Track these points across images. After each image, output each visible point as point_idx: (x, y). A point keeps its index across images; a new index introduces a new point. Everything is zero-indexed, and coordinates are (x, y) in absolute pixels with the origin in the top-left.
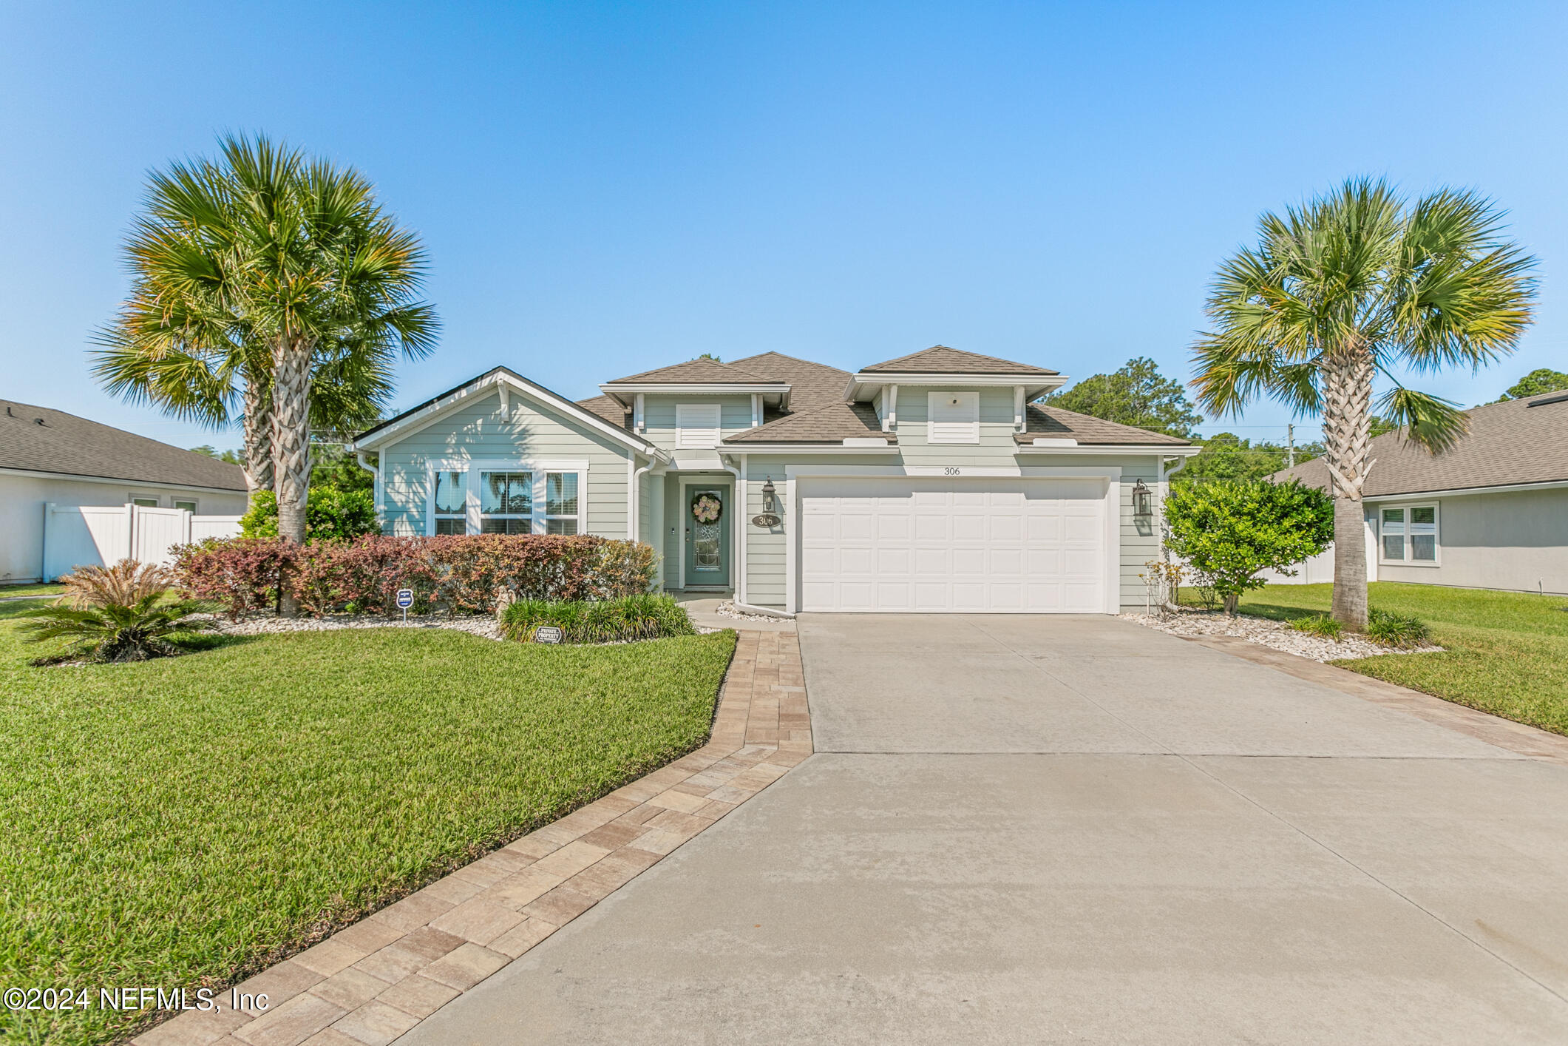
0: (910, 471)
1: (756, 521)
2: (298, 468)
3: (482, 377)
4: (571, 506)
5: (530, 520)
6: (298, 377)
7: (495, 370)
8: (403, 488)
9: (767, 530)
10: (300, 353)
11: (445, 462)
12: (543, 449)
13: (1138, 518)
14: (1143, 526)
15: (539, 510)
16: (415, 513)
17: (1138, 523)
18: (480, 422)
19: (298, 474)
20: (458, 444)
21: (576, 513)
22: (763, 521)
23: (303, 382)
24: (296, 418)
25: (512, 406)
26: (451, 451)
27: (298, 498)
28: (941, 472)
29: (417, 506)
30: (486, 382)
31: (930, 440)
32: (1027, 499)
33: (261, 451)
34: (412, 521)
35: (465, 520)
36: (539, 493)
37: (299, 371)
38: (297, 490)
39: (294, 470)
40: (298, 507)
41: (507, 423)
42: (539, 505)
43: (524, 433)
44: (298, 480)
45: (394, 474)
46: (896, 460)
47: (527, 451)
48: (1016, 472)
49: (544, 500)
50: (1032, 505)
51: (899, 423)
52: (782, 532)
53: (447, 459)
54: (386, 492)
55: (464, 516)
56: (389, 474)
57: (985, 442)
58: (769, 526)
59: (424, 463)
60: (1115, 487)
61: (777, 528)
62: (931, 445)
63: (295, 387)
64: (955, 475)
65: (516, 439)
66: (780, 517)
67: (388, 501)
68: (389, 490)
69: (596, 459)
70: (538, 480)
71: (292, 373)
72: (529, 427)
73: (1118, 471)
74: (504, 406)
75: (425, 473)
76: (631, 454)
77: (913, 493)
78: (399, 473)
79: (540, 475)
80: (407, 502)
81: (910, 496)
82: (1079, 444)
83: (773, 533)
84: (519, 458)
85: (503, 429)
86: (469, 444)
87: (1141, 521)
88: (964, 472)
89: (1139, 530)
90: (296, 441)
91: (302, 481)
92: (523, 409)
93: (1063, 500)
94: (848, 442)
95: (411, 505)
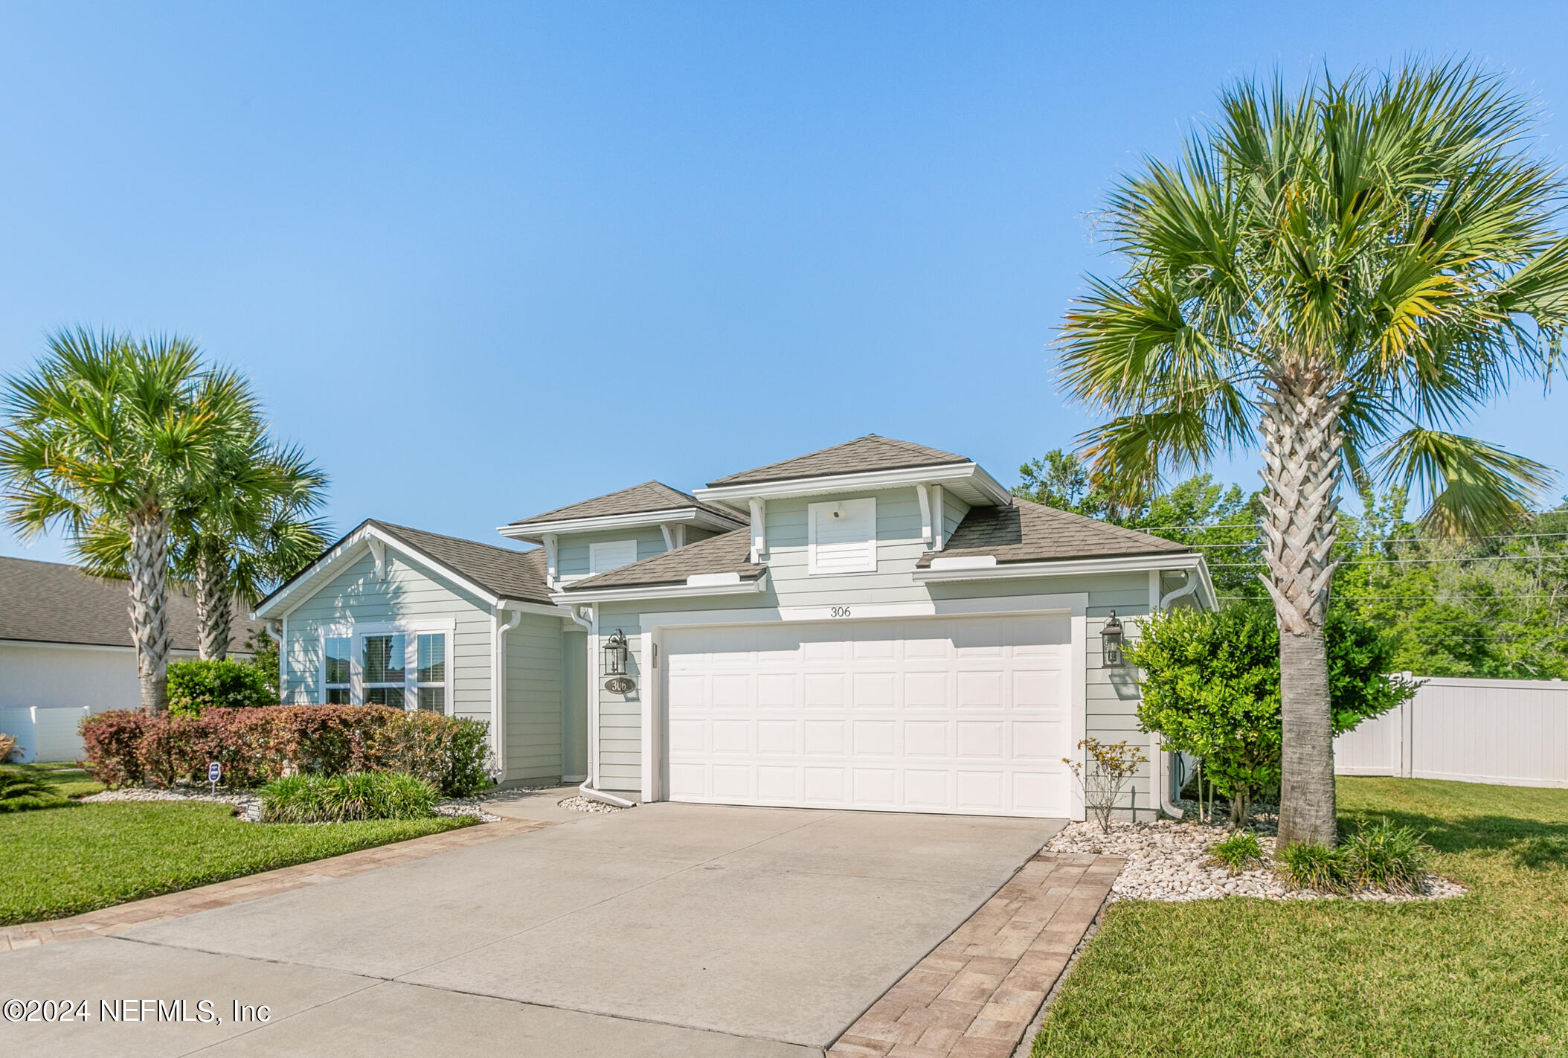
0: (787, 614)
1: (609, 686)
2: (151, 641)
3: (353, 533)
4: (439, 671)
5: (403, 689)
6: (148, 551)
7: (364, 524)
8: (301, 657)
9: (621, 697)
10: (149, 528)
11: (333, 627)
12: (415, 608)
13: (1117, 671)
14: (1125, 684)
15: (410, 677)
16: (311, 683)
17: (1117, 680)
18: (361, 581)
19: (152, 647)
20: (344, 608)
21: (443, 680)
22: (617, 686)
23: (155, 556)
24: (146, 592)
25: (387, 563)
26: (338, 615)
27: (153, 671)
28: (826, 614)
29: (312, 676)
30: (356, 538)
31: (812, 570)
32: (957, 646)
33: (209, 623)
34: (309, 692)
35: (349, 690)
36: (411, 658)
37: (149, 545)
38: (151, 663)
39: (148, 643)
40: (154, 680)
41: (384, 581)
42: (411, 671)
43: (398, 592)
44: (151, 653)
45: (294, 642)
46: (767, 600)
47: (401, 611)
48: (928, 609)
49: (415, 665)
50: (962, 656)
51: (772, 550)
52: (637, 699)
53: (335, 623)
54: (288, 662)
55: (348, 686)
56: (290, 642)
57: (884, 568)
58: (623, 691)
59: (316, 630)
60: (1078, 623)
61: (632, 694)
62: (814, 577)
63: (146, 561)
64: (844, 617)
65: (392, 599)
66: (634, 680)
67: (291, 671)
68: (290, 659)
69: (462, 617)
70: (410, 644)
71: (143, 547)
72: (402, 584)
73: (1083, 599)
74: (378, 563)
75: (317, 640)
76: (493, 610)
77: (801, 644)
78: (298, 641)
79: (412, 636)
80: (305, 671)
81: (797, 648)
82: (999, 562)
83: (628, 700)
84: (394, 619)
85: (381, 587)
86: (353, 606)
87: (1122, 676)
88: (857, 612)
89: (1117, 690)
90: (147, 615)
91: (156, 653)
92: (398, 565)
93: (1010, 648)
94: (693, 581)
95: (307, 674)
